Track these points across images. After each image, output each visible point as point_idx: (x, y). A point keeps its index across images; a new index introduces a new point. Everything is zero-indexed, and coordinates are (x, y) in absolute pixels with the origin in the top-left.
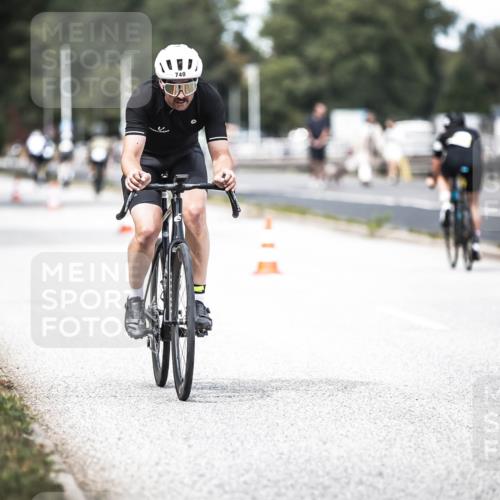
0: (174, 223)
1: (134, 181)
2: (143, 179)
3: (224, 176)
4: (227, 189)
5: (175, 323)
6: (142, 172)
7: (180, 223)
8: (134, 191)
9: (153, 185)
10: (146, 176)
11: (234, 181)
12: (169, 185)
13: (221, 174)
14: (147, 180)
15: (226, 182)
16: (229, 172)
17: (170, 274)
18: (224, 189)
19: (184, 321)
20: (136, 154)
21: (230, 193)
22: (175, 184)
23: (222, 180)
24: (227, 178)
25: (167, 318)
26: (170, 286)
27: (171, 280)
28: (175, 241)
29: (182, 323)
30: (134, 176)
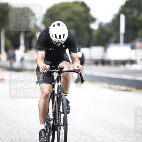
0: (58, 85)
1: (43, 69)
2: (47, 68)
3: (78, 67)
4: (79, 73)
5: (59, 125)
6: (46, 65)
7: (61, 85)
8: (43, 73)
9: (50, 70)
10: (48, 67)
11: (82, 69)
12: (57, 71)
13: (77, 66)
14: (48, 68)
15: (79, 69)
16: (80, 66)
17: (57, 105)
18: (78, 72)
19: (62, 124)
20: (42, 59)
21: (81, 74)
22: (59, 70)
23: (78, 69)
24: (79, 68)
25: (56, 123)
26: (57, 110)
27: (57, 108)
28: (59, 93)
29: (62, 125)
30: (43, 67)
